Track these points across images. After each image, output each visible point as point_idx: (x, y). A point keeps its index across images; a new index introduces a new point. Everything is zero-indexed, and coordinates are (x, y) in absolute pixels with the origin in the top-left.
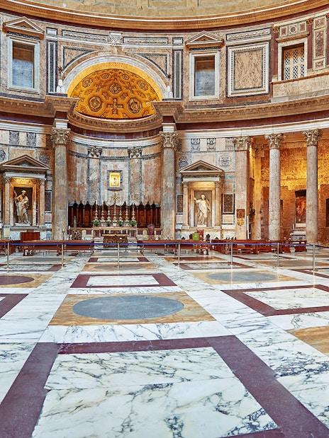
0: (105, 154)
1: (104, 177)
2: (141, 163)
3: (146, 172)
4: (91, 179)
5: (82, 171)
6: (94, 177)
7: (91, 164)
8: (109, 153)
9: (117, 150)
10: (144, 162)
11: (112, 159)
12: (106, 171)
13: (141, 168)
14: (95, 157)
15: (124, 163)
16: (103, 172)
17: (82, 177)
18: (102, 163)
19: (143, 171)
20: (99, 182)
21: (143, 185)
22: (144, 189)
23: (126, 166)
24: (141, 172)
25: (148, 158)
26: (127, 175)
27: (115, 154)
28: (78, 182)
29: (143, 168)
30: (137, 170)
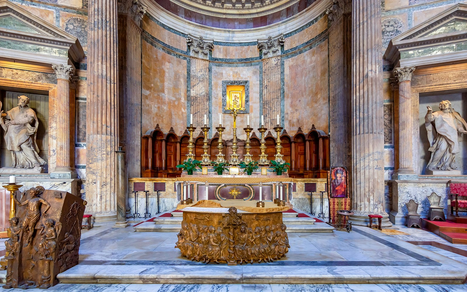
0: (218, 54)
1: (218, 92)
2: (282, 64)
3: (293, 78)
4: (193, 93)
5: (177, 77)
6: (198, 90)
7: (193, 68)
8: (226, 53)
9: (239, 47)
10: (288, 63)
11: (229, 62)
12: (220, 82)
13: (282, 73)
14: (201, 56)
15: (252, 69)
16: (216, 84)
17: (176, 88)
18: (214, 69)
19: (287, 79)
20: (209, 99)
21: (287, 102)
22: (288, 109)
23: (255, 73)
24: (282, 80)
25: (296, 51)
26: (257, 89)
27: (235, 53)
28: (167, 96)
29: (287, 71)
30: (276, 77)
